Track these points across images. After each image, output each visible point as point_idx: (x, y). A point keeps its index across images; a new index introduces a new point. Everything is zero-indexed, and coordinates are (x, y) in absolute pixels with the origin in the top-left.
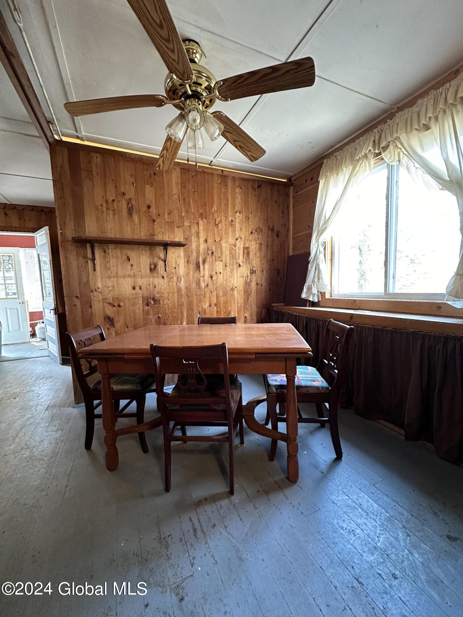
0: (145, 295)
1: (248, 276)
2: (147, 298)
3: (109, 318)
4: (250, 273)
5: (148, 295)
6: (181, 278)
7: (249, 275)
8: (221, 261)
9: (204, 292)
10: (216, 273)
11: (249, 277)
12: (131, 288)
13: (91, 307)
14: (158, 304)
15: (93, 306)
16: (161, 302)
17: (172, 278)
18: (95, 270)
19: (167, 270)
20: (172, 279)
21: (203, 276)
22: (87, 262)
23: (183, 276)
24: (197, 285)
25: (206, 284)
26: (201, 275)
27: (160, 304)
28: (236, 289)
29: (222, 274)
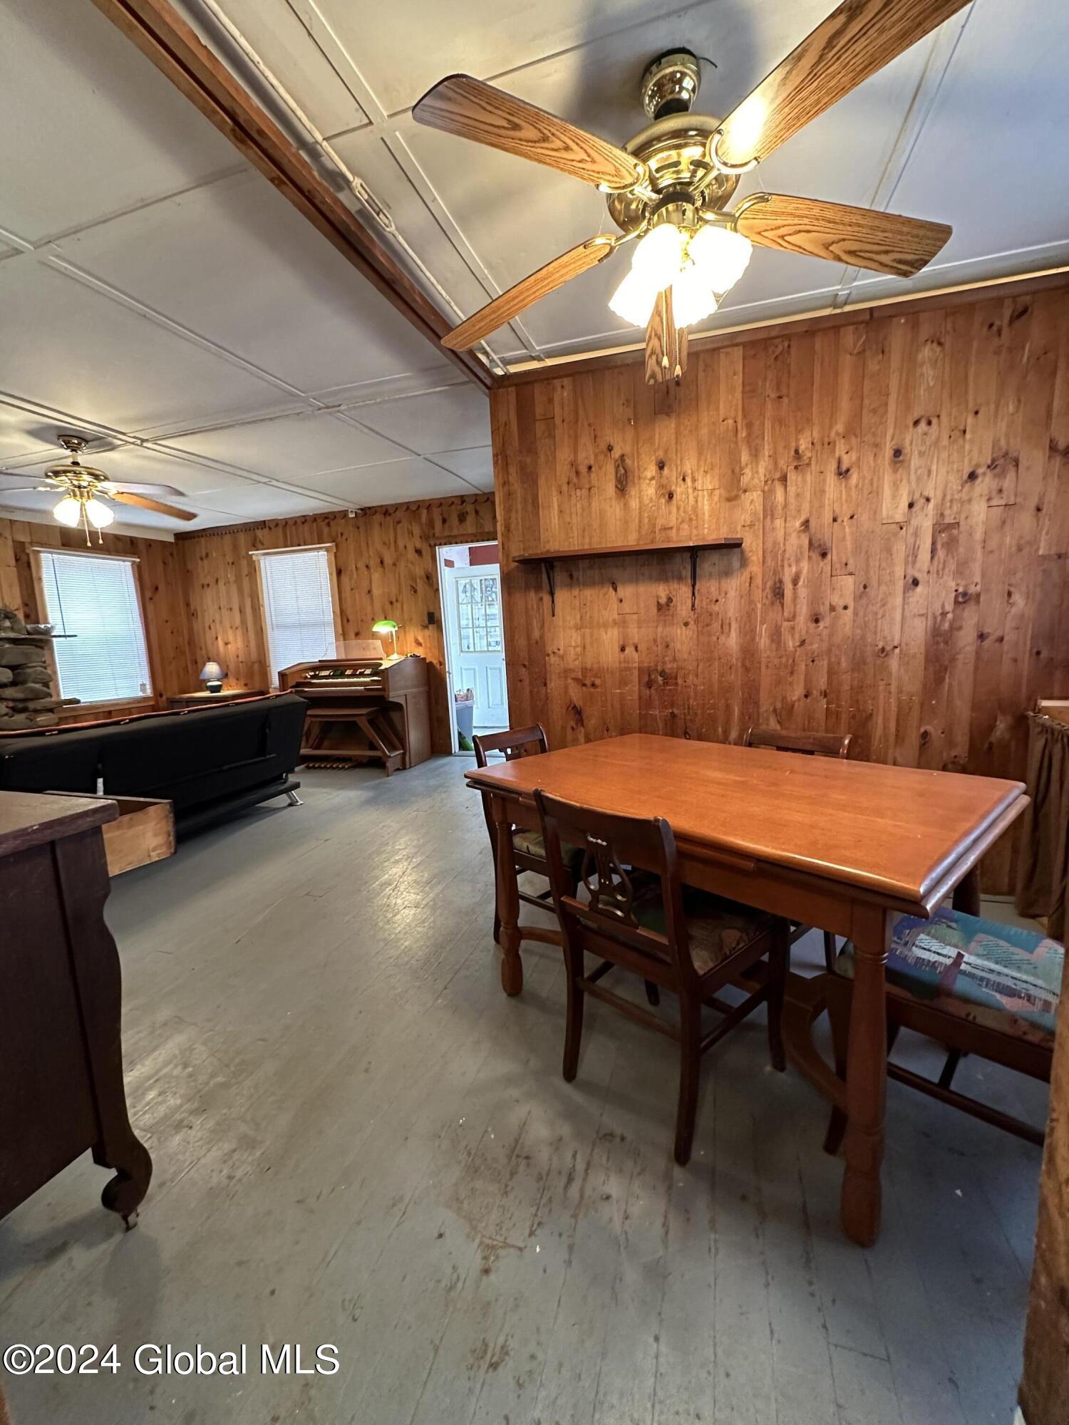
0: (646, 665)
1: (944, 614)
2: (649, 670)
3: (575, 707)
4: (956, 602)
5: (652, 664)
6: (730, 624)
7: (949, 607)
8: (851, 574)
9: (791, 661)
10: (832, 608)
11: (950, 616)
12: (617, 649)
13: (545, 685)
14: (672, 685)
15: (548, 682)
16: (680, 681)
17: (707, 625)
18: (553, 615)
19: (696, 606)
20: (709, 628)
21: (793, 617)
22: (541, 599)
23: (736, 620)
24: (772, 641)
25: (798, 637)
26: (786, 614)
27: (676, 684)
28: (897, 651)
29: (850, 611)
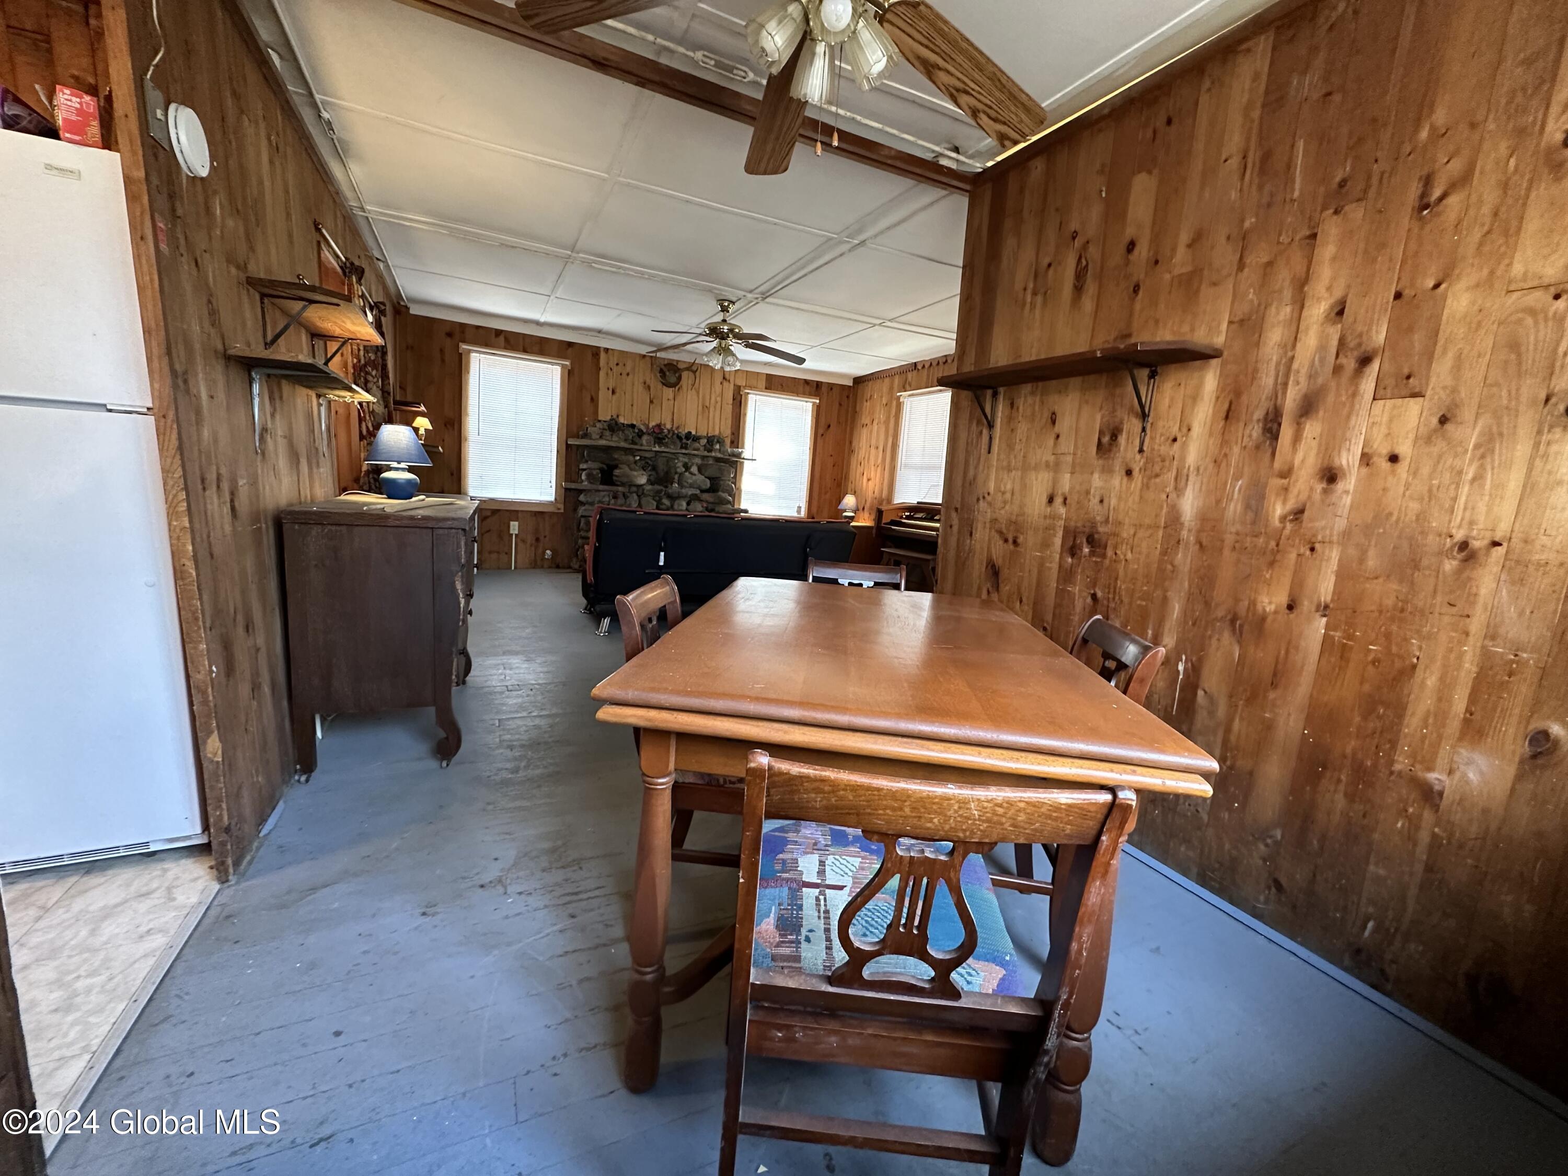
0: (1072, 524)
2: (1075, 532)
5: (1079, 524)
10: (1366, 459)
12: (1044, 499)
14: (1098, 556)
15: (974, 531)
16: (1110, 552)
17: (1157, 476)
18: (989, 452)
19: (1145, 448)
20: (1158, 480)
21: (1286, 473)
22: (981, 432)
23: (1198, 469)
25: (1291, 504)
26: (1277, 465)
27: (1104, 556)
28: (1500, 551)
29: (1403, 465)
